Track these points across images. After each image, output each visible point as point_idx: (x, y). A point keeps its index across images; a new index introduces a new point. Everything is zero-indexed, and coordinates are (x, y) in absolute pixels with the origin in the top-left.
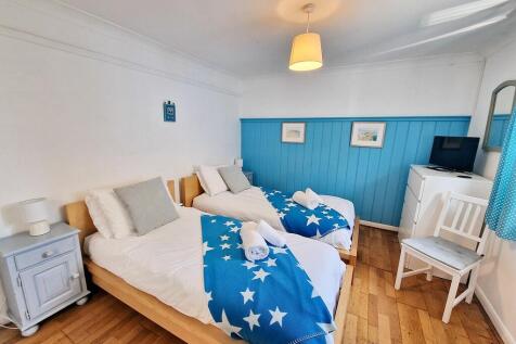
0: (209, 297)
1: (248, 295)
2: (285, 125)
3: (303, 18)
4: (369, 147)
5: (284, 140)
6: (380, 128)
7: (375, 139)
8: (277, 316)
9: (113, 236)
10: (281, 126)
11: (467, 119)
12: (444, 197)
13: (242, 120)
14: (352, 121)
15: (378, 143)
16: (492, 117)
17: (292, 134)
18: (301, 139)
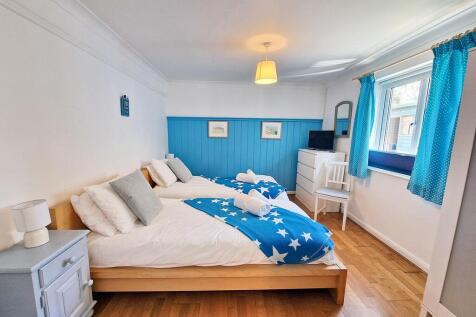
0: (258, 243)
1: (283, 233)
2: (211, 123)
3: (262, 49)
4: (274, 139)
5: (211, 134)
6: (278, 126)
7: (276, 133)
8: (307, 236)
9: (118, 231)
10: (208, 125)
11: (321, 121)
12: (326, 165)
13: (168, 118)
14: (261, 121)
15: (278, 136)
16: (337, 120)
17: (218, 130)
18: (225, 135)
